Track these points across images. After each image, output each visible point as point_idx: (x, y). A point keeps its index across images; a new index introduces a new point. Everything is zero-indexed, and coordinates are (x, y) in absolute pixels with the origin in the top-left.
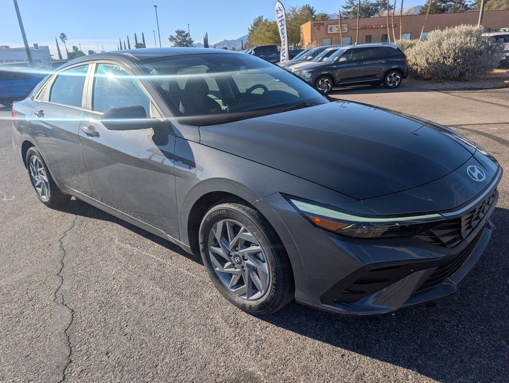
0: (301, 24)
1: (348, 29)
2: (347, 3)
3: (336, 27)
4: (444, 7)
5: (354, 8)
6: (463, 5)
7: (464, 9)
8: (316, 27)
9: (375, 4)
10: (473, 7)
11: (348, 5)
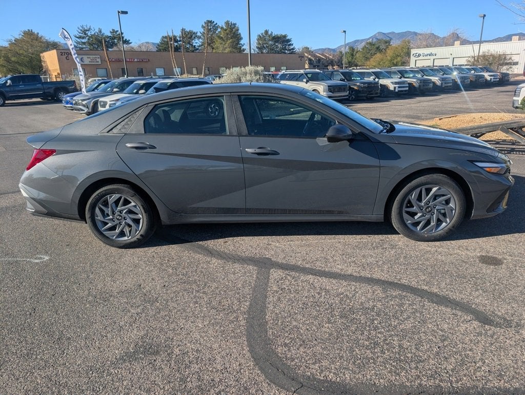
0: (42, 52)
1: (101, 61)
2: (80, 33)
3: (88, 58)
4: (177, 46)
5: (89, 39)
6: (192, 45)
7: (193, 49)
8: (64, 57)
9: (110, 36)
10: (200, 48)
11: (81, 34)
